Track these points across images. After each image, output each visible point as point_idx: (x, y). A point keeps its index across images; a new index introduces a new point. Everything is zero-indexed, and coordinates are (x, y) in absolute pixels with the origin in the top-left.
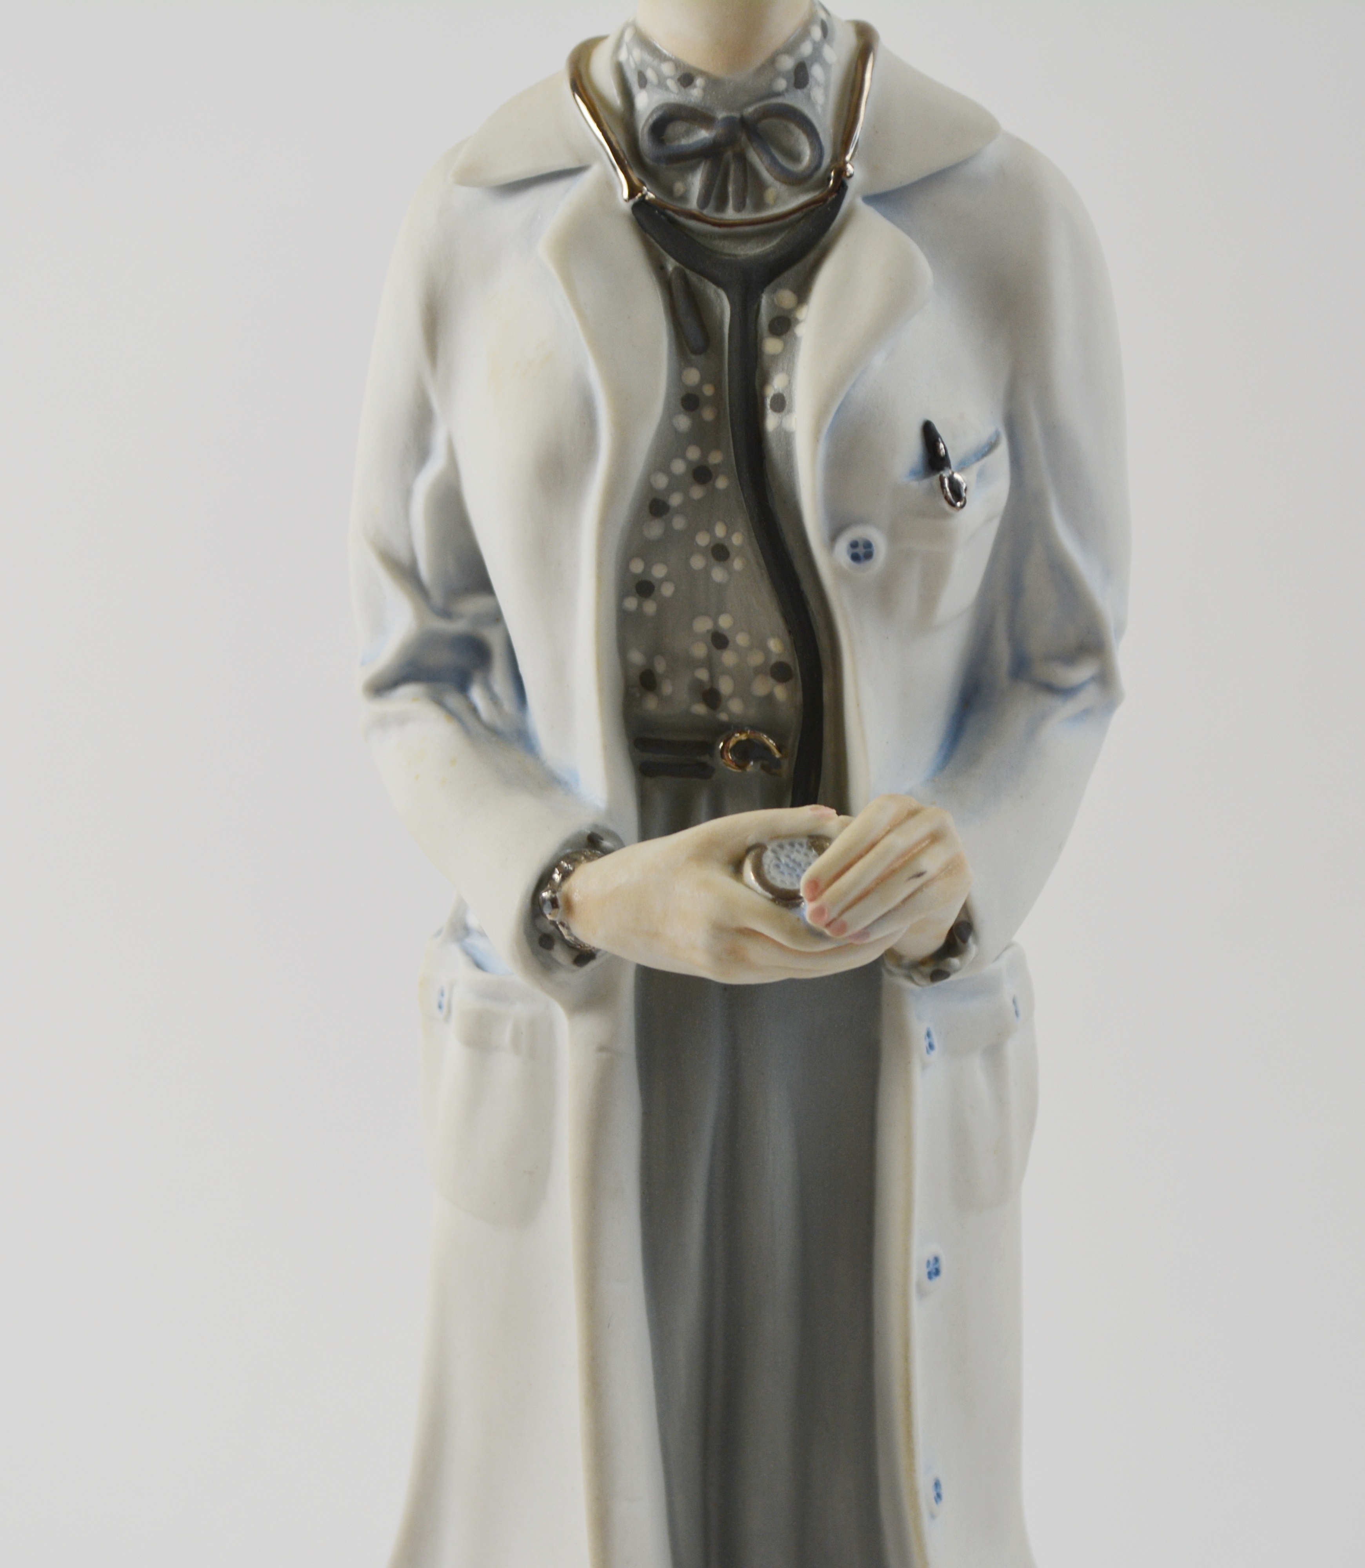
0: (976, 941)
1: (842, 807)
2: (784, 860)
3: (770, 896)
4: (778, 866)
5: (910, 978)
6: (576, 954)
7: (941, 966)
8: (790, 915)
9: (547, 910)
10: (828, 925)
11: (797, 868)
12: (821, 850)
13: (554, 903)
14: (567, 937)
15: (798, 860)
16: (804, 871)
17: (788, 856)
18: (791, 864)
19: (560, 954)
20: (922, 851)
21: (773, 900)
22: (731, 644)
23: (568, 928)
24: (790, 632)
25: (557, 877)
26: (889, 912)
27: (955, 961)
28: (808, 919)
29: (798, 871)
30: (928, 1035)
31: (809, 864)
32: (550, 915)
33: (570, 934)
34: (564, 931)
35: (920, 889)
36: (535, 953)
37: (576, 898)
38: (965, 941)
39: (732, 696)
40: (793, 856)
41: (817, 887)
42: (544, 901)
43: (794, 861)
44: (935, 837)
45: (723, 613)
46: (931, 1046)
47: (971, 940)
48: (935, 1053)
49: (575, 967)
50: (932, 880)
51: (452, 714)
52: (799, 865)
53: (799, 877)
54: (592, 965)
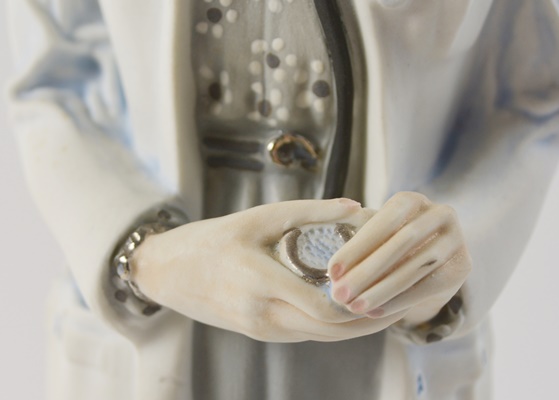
0: (465, 312)
1: (360, 197)
2: (314, 242)
3: (301, 274)
4: (308, 248)
5: (409, 337)
6: (144, 306)
7: (436, 331)
8: (318, 291)
9: (121, 272)
10: (349, 302)
11: (326, 252)
12: (347, 237)
13: (127, 266)
14: (137, 294)
15: (326, 244)
16: (332, 254)
17: (318, 240)
18: (320, 247)
19: (131, 307)
20: (431, 243)
21: (304, 278)
22: (281, 64)
23: (137, 287)
24: (330, 56)
25: (131, 246)
26: (401, 294)
27: (447, 328)
28: (333, 296)
29: (327, 254)
30: (420, 379)
31: (337, 249)
32: (123, 275)
33: (139, 292)
34: (135, 290)
35: (429, 275)
36: (112, 304)
37: (142, 264)
38: (456, 312)
39: (280, 106)
40: (322, 240)
41: (340, 271)
42: (120, 263)
43: (323, 245)
44: (443, 230)
45: (276, 37)
46: (421, 388)
47: (461, 312)
48: (424, 393)
49: (144, 317)
50: (441, 266)
51: (68, 113)
52: (327, 248)
53: (327, 260)
54: (157, 315)
